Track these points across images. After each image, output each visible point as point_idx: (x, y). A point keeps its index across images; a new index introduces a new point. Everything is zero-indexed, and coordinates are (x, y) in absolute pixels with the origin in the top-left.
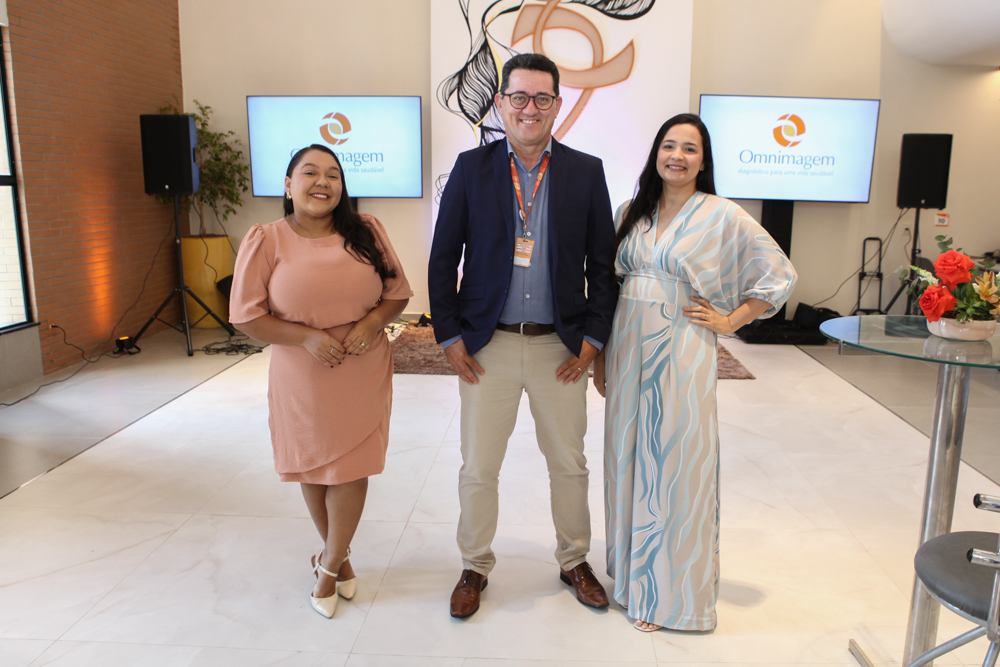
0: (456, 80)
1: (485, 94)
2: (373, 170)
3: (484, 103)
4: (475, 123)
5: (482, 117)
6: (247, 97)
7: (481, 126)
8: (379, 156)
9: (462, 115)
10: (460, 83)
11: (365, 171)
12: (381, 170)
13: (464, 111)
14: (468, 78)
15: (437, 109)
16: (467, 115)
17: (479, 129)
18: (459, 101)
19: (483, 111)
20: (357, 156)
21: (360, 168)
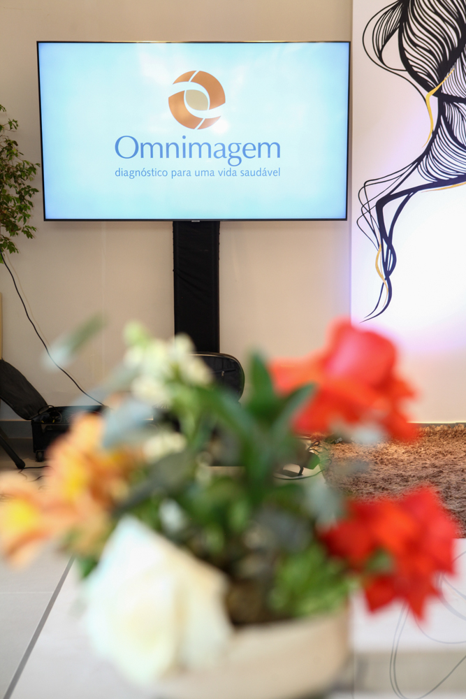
0: (397, 14)
1: (447, 38)
2: (262, 173)
3: (444, 55)
4: (428, 89)
5: (441, 79)
6: (38, 42)
7: (439, 94)
8: (274, 148)
9: (406, 74)
10: (404, 19)
11: (248, 174)
12: (276, 173)
13: (409, 68)
14: (417, 11)
15: (363, 64)
16: (414, 75)
17: (436, 99)
18: (402, 50)
19: (443, 69)
20: (234, 148)
21: (238, 169)
